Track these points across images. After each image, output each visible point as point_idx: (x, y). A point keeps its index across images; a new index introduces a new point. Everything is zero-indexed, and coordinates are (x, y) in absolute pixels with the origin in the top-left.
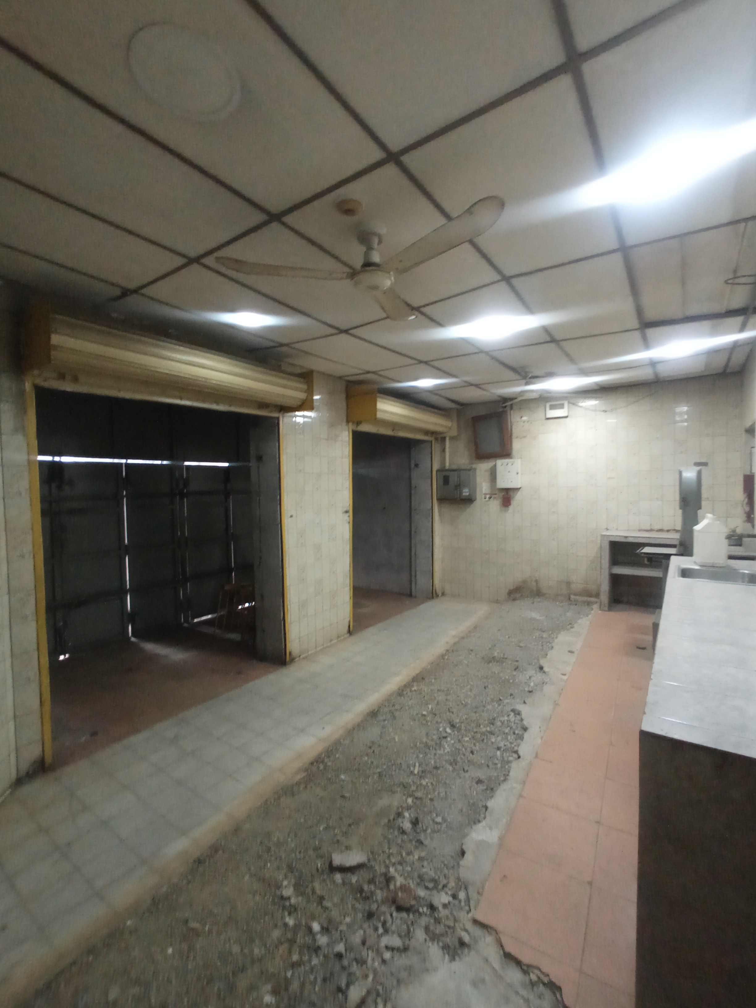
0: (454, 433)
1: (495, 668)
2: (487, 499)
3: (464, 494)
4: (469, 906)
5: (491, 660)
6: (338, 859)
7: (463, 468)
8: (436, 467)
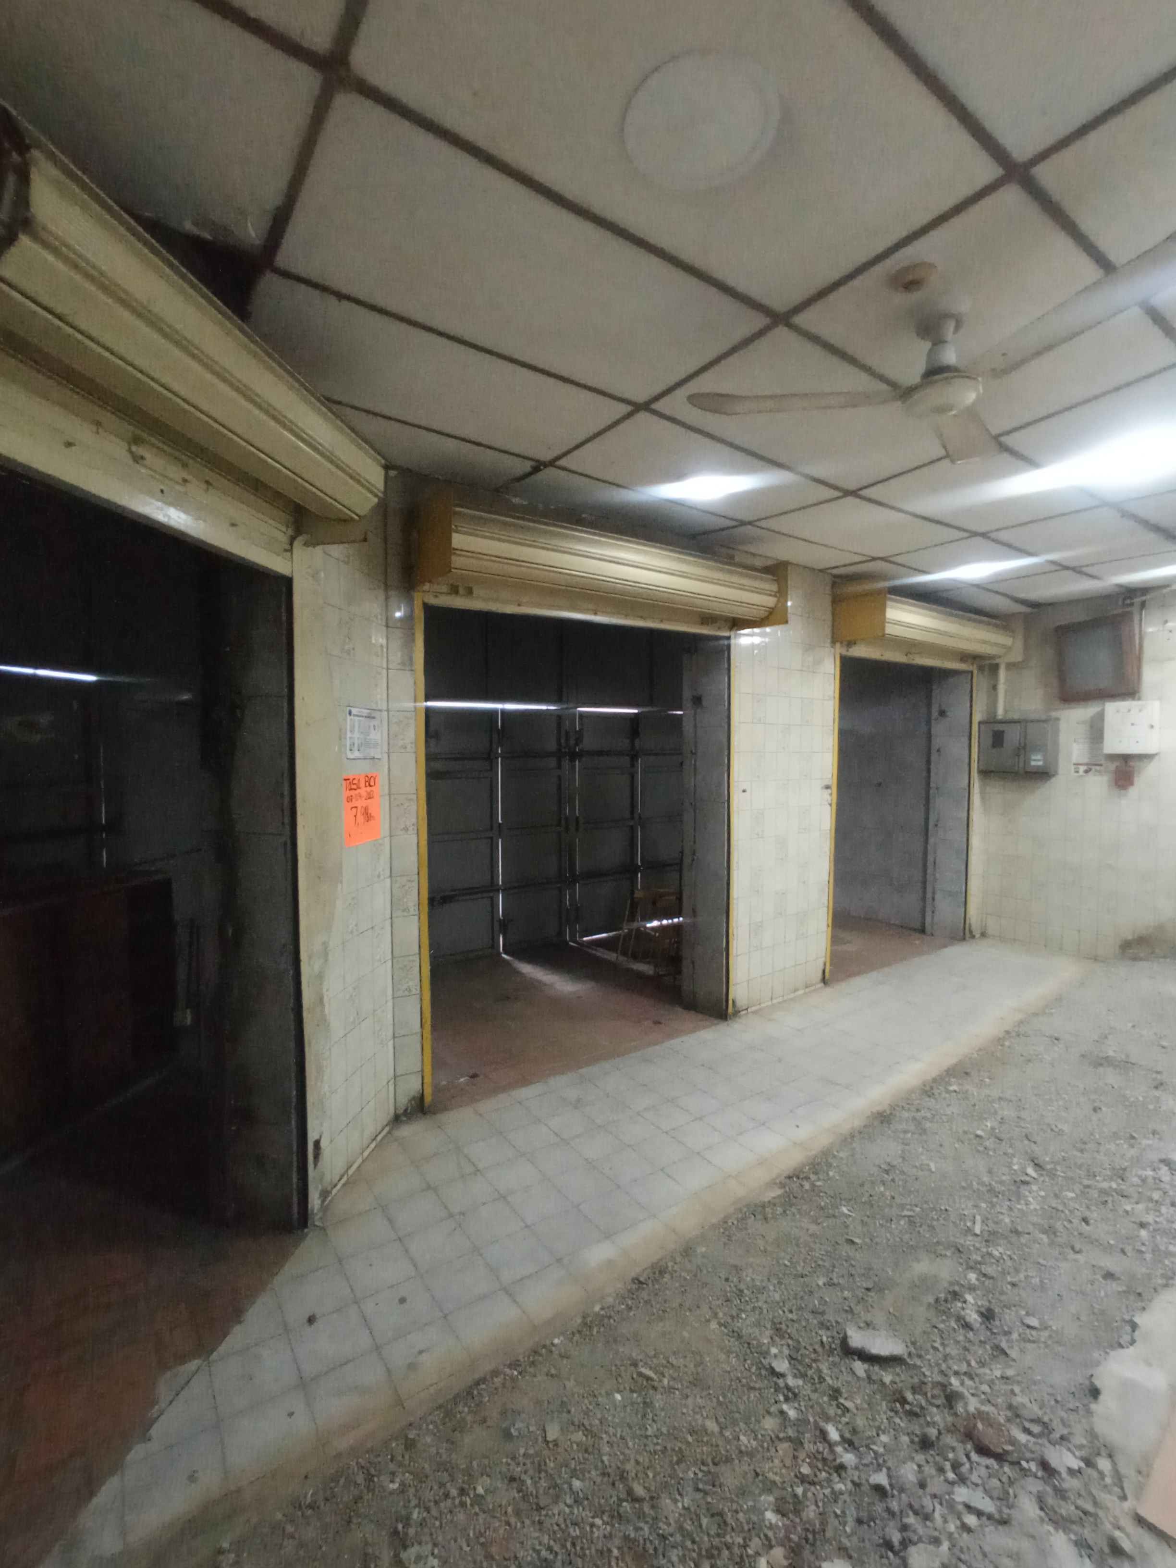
0: (1017, 656)
1: (1112, 1077)
2: (1081, 772)
3: (1033, 763)
4: (1122, 1489)
5: (1101, 1062)
6: (857, 1339)
7: (1032, 716)
8: (977, 717)
